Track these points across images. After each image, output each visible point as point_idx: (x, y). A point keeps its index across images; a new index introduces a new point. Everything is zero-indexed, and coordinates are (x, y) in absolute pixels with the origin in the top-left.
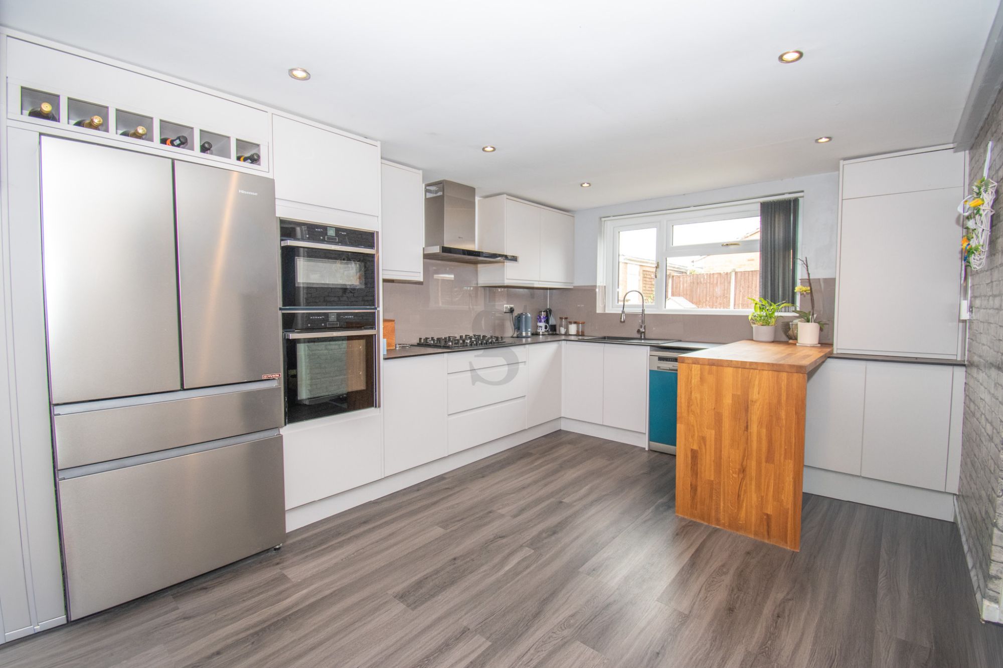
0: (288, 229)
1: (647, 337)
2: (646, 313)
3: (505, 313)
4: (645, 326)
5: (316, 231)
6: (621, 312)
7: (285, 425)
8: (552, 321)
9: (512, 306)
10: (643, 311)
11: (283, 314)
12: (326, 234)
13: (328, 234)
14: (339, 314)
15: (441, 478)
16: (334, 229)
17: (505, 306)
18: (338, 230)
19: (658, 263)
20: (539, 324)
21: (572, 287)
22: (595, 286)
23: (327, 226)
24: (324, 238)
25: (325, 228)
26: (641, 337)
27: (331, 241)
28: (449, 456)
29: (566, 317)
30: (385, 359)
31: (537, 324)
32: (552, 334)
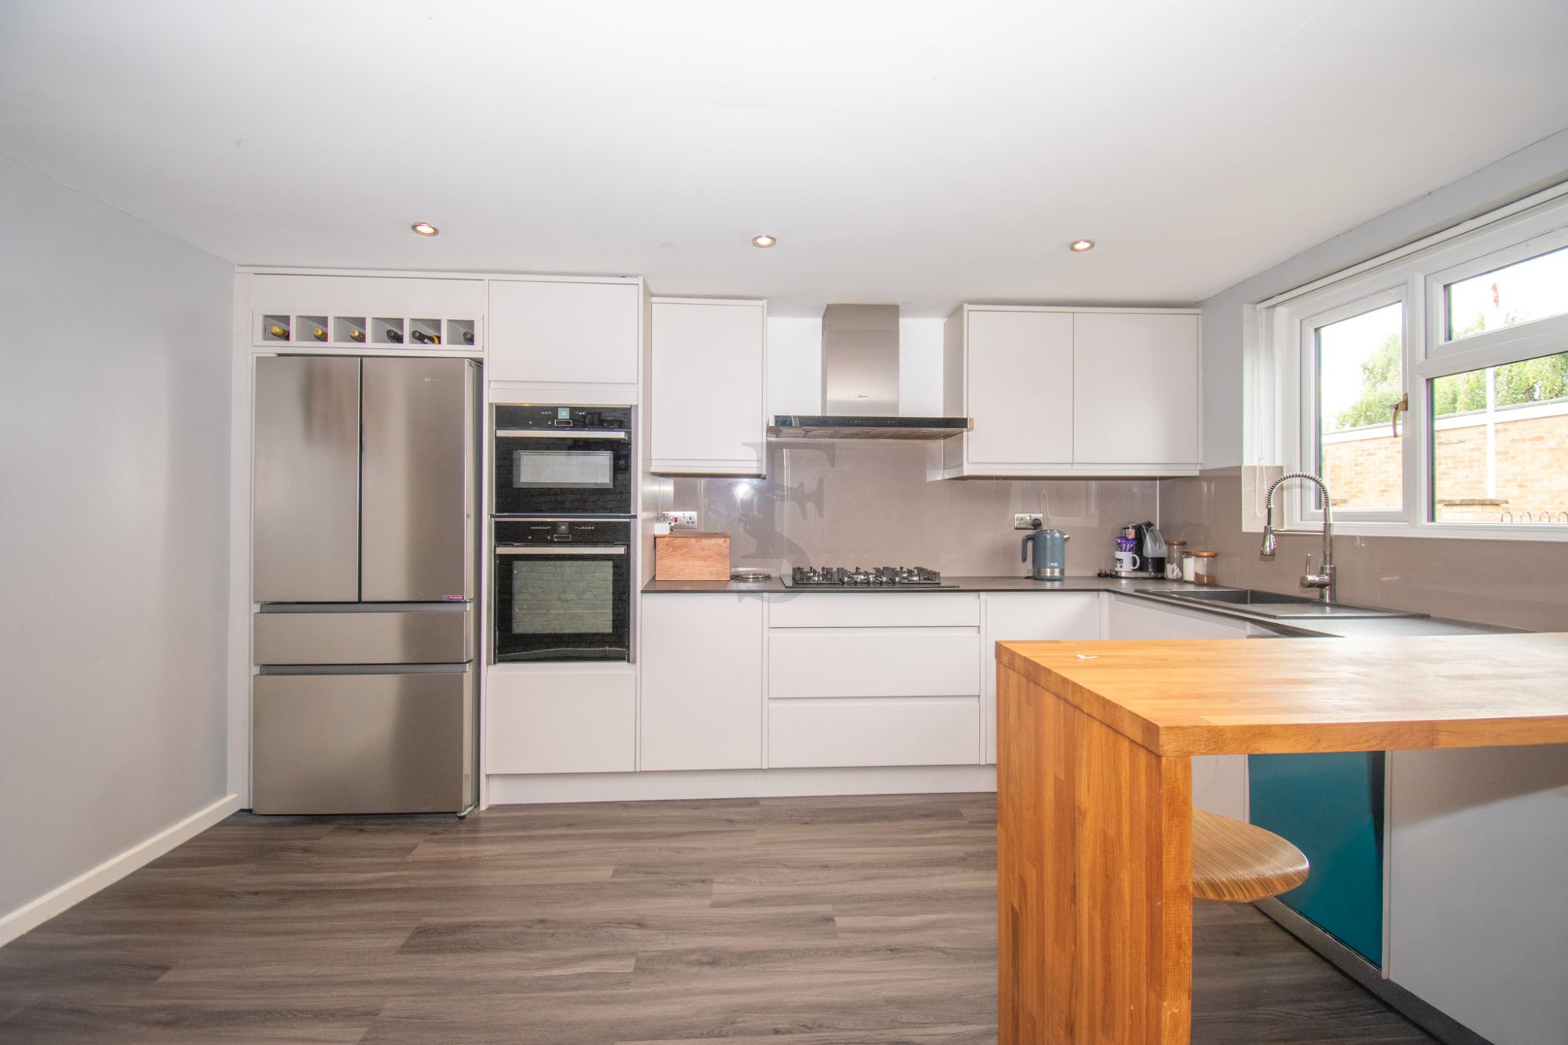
0: (507, 416)
1: (1341, 599)
2: (1335, 532)
3: (1017, 529)
4: (1333, 570)
5: (542, 416)
6: (1263, 531)
7: (495, 663)
8: (1151, 549)
9: (1039, 516)
10: (1327, 526)
11: (496, 523)
12: (557, 418)
13: (560, 417)
14: (570, 523)
15: (753, 802)
16: (568, 409)
17: (1017, 515)
18: (573, 410)
19: (1406, 394)
20: (1119, 555)
21: (1197, 474)
22: (1239, 468)
23: (558, 407)
24: (553, 423)
25: (554, 410)
26: (1322, 596)
27: (564, 425)
28: (770, 769)
29: (1181, 539)
30: (643, 592)
31: (1114, 554)
32: (1155, 579)
